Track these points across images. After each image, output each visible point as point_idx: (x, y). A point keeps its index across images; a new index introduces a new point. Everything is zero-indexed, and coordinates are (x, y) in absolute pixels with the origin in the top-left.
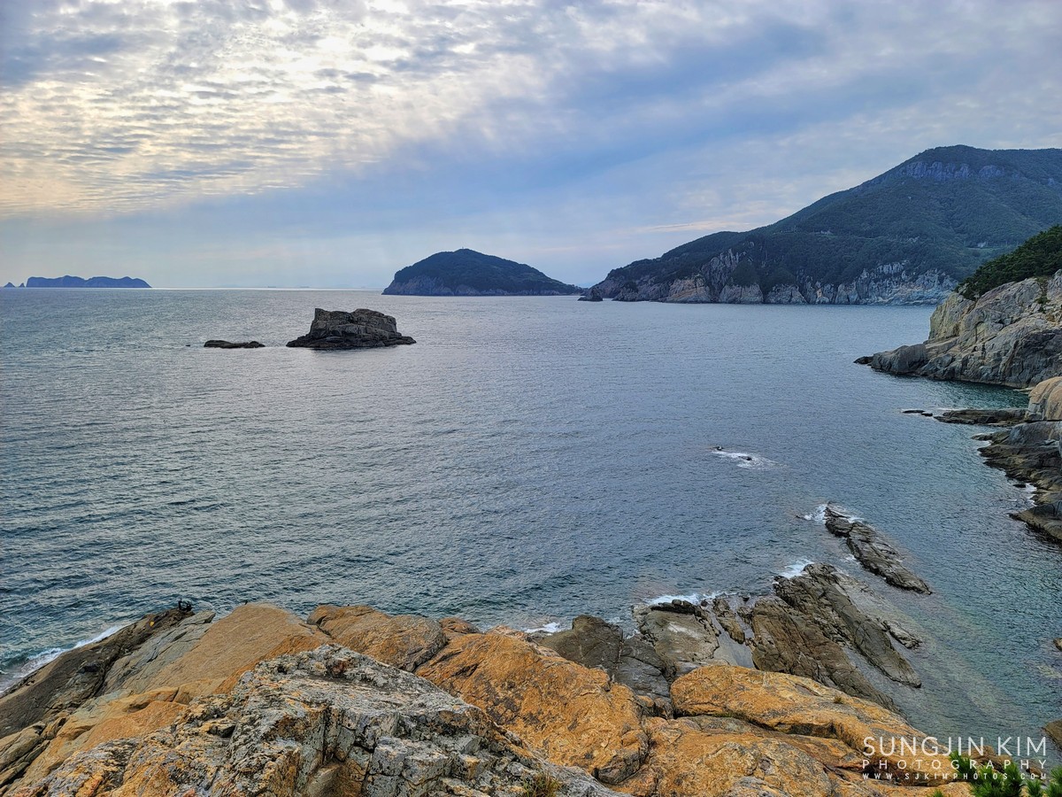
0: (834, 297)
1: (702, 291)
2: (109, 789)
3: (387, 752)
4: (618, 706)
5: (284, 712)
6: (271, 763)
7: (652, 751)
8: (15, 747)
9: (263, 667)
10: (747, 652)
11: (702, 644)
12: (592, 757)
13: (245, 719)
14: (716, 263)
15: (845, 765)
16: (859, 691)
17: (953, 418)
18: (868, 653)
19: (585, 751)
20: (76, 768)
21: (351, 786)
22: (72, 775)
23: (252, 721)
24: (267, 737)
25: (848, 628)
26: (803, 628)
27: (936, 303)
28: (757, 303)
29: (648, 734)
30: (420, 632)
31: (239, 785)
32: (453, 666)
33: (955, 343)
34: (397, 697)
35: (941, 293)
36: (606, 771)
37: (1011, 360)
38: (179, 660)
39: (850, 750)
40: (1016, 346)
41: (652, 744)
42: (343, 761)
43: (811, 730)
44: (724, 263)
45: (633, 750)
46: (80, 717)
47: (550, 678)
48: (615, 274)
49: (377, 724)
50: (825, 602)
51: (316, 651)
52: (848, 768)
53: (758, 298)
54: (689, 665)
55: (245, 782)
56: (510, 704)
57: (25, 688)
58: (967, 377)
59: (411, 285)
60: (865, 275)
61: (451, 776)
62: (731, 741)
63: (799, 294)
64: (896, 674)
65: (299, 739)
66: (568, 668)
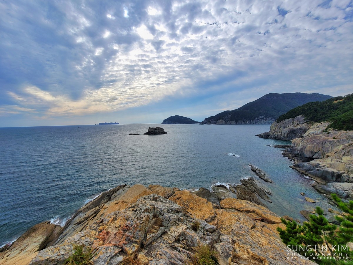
0: (250, 123)
1: (224, 122)
2: (114, 221)
3: (166, 216)
4: (209, 206)
5: (146, 207)
6: (144, 217)
7: (216, 216)
8: (95, 210)
9: (142, 198)
10: (235, 195)
11: (226, 194)
12: (204, 217)
13: (139, 208)
14: (226, 117)
15: (257, 219)
16: (259, 203)
17: (275, 147)
18: (261, 195)
19: (203, 215)
20: (108, 216)
21: (159, 222)
22: (108, 218)
23: (140, 209)
24: (143, 212)
25: (256, 190)
26: (247, 190)
27: (271, 124)
28: (235, 124)
29: (216, 212)
30: (169, 190)
31: (139, 221)
32: (176, 197)
33: (276, 132)
34: (167, 205)
35: (272, 122)
36: (207, 219)
37: (287, 134)
38: (124, 195)
39: (258, 216)
40: (288, 132)
41: (217, 214)
42: (157, 217)
43: (249, 212)
44: (228, 117)
45: (213, 215)
46: (106, 205)
47: (195, 200)
48: (206, 119)
49: (164, 210)
50: (252, 185)
51: (151, 195)
52: (258, 220)
53: (235, 123)
54: (223, 198)
55: (140, 221)
56: (187, 205)
57: (97, 199)
58: (278, 138)
59: (167, 122)
60: (256, 118)
61: (178, 221)
62: (233, 214)
63: (243, 122)
64: (267, 200)
65: (149, 213)
66: (199, 198)
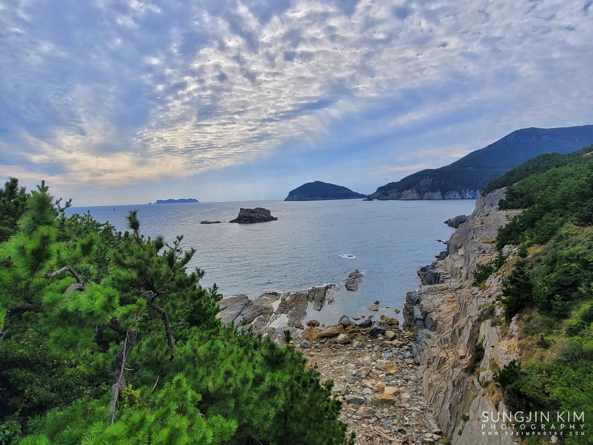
0: (475, 196)
1: (415, 195)
28: (439, 199)
44: (425, 182)
48: (380, 189)
59: (295, 197)
63: (458, 195)
